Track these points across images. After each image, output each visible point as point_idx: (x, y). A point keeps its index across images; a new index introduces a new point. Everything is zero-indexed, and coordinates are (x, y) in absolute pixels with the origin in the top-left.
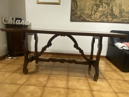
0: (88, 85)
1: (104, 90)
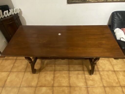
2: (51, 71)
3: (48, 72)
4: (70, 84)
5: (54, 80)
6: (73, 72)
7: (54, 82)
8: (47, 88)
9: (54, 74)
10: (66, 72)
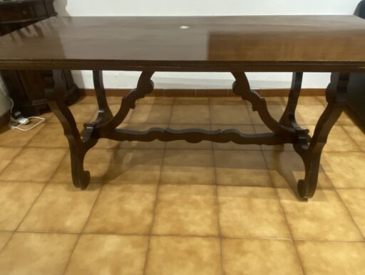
0: (280, 218)
1: (331, 237)
2: (146, 182)
3: (135, 187)
4: (219, 227)
5: (154, 212)
6: (231, 188)
7: (154, 221)
8: (126, 239)
9: (157, 193)
10: (206, 187)
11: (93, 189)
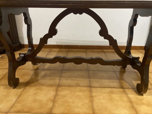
0: (129, 104)
4: (93, 109)
7: (53, 105)
9: (57, 90)
11: (20, 88)
